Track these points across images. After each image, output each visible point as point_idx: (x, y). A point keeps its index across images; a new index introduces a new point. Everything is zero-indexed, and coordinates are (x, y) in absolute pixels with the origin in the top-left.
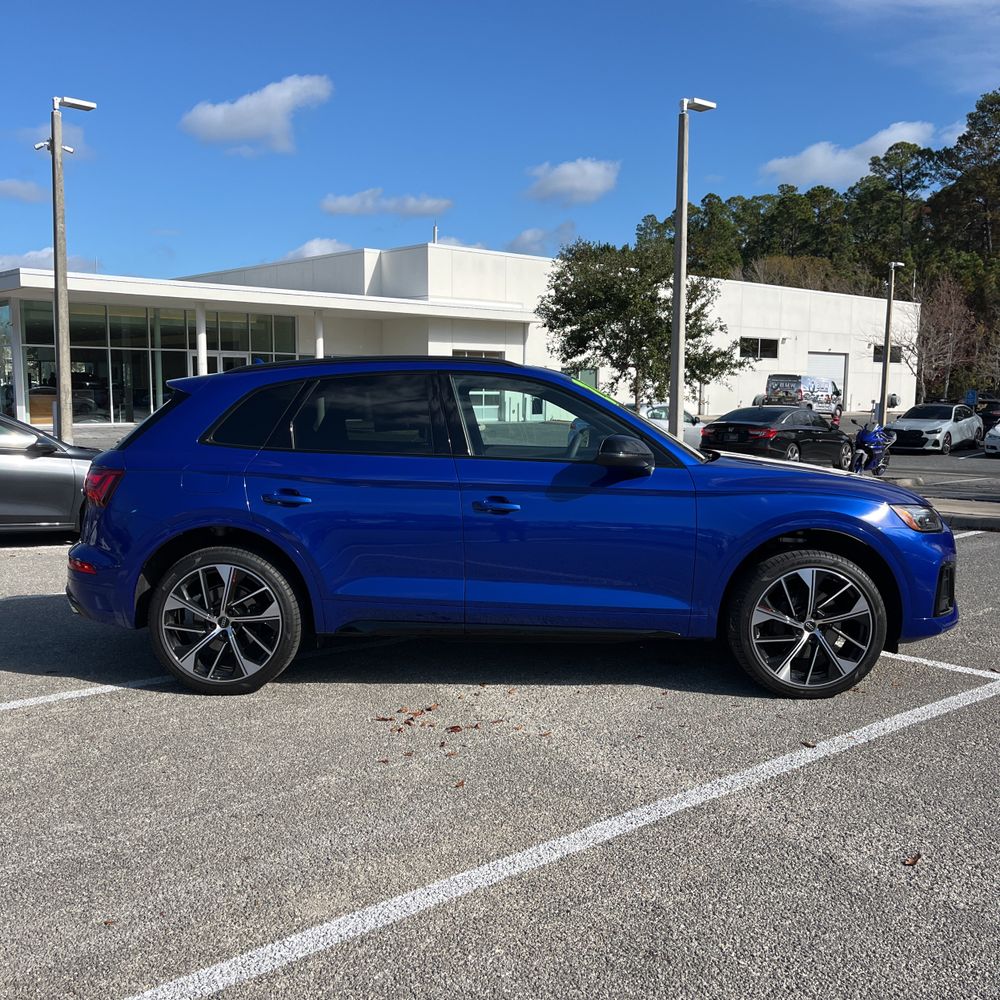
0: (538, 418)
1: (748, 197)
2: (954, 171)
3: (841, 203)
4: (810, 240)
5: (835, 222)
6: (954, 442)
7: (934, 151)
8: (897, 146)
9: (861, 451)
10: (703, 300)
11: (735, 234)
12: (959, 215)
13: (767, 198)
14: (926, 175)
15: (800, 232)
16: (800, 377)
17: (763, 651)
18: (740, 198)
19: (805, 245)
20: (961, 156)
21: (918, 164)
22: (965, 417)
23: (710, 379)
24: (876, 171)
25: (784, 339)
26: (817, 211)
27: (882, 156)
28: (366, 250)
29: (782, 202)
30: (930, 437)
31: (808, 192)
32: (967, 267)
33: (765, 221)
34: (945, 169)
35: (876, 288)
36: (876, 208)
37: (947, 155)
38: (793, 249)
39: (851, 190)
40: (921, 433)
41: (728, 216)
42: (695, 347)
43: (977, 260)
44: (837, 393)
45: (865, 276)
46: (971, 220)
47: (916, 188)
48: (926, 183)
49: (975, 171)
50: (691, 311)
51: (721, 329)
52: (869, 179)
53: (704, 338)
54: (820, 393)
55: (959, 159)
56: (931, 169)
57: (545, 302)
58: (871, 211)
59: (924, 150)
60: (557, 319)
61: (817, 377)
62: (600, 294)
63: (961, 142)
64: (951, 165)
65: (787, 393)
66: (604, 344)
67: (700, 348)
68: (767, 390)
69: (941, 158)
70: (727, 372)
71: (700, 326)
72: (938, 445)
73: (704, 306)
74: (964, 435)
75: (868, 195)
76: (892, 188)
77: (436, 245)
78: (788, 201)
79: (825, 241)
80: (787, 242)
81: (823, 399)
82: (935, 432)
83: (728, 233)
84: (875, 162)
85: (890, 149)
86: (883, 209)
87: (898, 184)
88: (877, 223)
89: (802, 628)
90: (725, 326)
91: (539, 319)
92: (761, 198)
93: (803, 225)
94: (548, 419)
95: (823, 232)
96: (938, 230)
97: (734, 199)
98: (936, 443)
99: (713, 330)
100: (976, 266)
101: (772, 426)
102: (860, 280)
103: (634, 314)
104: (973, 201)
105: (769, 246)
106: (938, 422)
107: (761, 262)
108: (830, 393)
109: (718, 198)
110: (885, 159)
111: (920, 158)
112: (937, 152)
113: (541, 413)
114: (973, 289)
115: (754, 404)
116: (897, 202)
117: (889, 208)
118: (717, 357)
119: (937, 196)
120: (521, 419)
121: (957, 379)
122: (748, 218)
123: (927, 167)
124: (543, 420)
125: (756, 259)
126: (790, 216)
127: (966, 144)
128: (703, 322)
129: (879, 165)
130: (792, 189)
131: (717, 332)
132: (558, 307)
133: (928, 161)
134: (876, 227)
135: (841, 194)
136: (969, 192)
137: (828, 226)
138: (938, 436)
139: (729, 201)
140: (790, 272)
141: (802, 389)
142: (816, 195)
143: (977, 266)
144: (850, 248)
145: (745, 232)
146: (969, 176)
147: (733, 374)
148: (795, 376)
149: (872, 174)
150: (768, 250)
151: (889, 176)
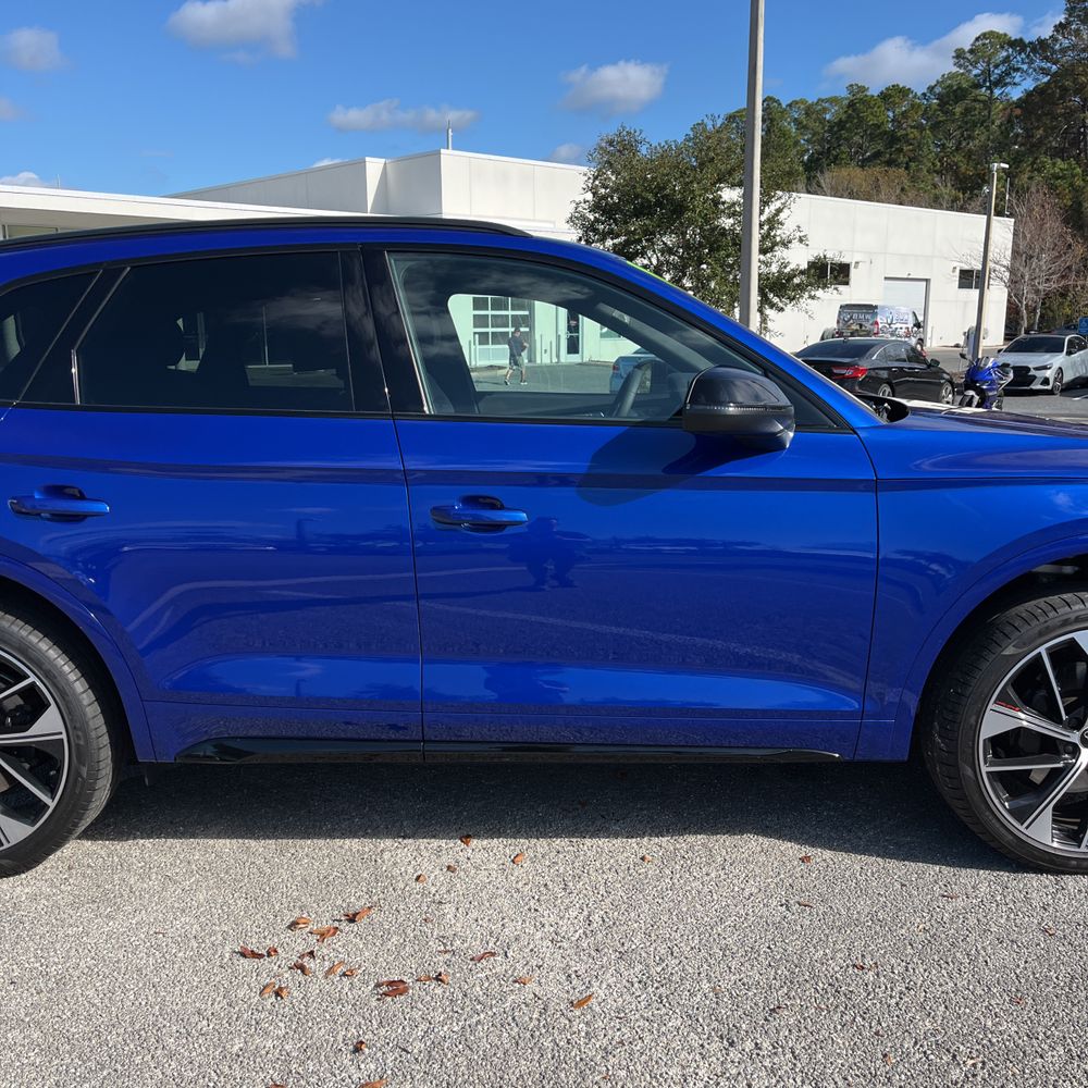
0: (575, 359)
1: (811, 99)
2: (1049, 65)
3: (919, 105)
4: (882, 149)
5: (912, 127)
6: (1065, 380)
7: (1027, 41)
8: (984, 36)
9: (971, 393)
10: (778, 204)
11: (796, 143)
12: (1054, 118)
13: (833, 101)
14: (1018, 70)
15: (872, 140)
16: (876, 307)
17: (999, 787)
18: (803, 102)
19: (877, 155)
20: (1057, 47)
21: (1008, 57)
22: (1079, 350)
23: (786, 305)
24: (960, 66)
25: (857, 263)
26: (891, 114)
27: (967, 48)
28: (367, 159)
29: (851, 105)
30: (1038, 373)
31: (882, 93)
32: (1063, 178)
33: (831, 127)
34: (1038, 63)
35: (960, 203)
36: (958, 110)
37: (1041, 46)
38: (863, 161)
39: (931, 89)
40: (1028, 369)
41: (789, 124)
42: (767, 264)
43: (1074, 169)
44: (918, 325)
45: (947, 190)
46: (1068, 123)
47: (1006, 85)
48: (1017, 80)
49: (1073, 65)
50: (763, 218)
51: (801, 240)
52: (952, 76)
53: (780, 252)
54: (898, 326)
55: (1054, 52)
56: (1023, 63)
57: (580, 209)
58: (954, 114)
59: (1016, 40)
60: (595, 231)
61: (896, 308)
62: (650, 196)
63: (1057, 31)
64: (1046, 58)
65: (861, 326)
66: (654, 262)
67: (774, 266)
68: (838, 322)
69: (1034, 50)
70: (806, 295)
71: (774, 236)
72: (1048, 384)
73: (779, 211)
74: (1077, 371)
75: (951, 94)
76: (978, 86)
77: (450, 151)
78: (857, 104)
79: (900, 150)
80: (856, 153)
81: (902, 332)
82: (1045, 368)
83: (790, 142)
84: (959, 54)
85: (977, 39)
86: (967, 111)
87: (985, 81)
88: (960, 127)
89: (1078, 742)
90: (805, 236)
91: (573, 230)
92: (827, 100)
93: (876, 132)
94: (586, 360)
95: (898, 140)
96: (1029, 136)
97: (796, 102)
98: (1046, 381)
99: (790, 242)
100: (1073, 176)
101: (860, 363)
102: (941, 195)
103: (691, 222)
104: (1070, 100)
105: (836, 157)
106: (1048, 356)
107: (828, 175)
108: (910, 325)
109: (777, 101)
110: (971, 51)
111: (1010, 50)
112: (1030, 43)
113: (578, 353)
114: (1070, 203)
115: (822, 338)
116: (983, 102)
117: (975, 109)
118: (795, 276)
119: (1029, 94)
120: (555, 360)
121: (1049, 308)
122: (812, 124)
123: (1019, 60)
124: (580, 361)
125: (822, 172)
126: (861, 120)
127: (1063, 33)
128: (779, 232)
129: (964, 58)
130: (862, 89)
131: (795, 243)
132: (597, 215)
133: (1020, 54)
134: (958, 132)
135: (919, 94)
136: (1064, 89)
137: (904, 132)
138: (1048, 374)
139: (790, 105)
140: (861, 186)
141: (879, 321)
142: (891, 96)
143: (1076, 175)
144: (930, 156)
145: (808, 141)
146: (1068, 71)
147: (812, 297)
148: (871, 306)
149: (955, 69)
150: (836, 160)
151: (975, 72)
